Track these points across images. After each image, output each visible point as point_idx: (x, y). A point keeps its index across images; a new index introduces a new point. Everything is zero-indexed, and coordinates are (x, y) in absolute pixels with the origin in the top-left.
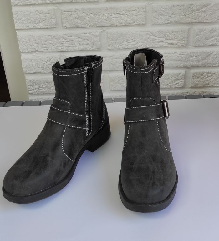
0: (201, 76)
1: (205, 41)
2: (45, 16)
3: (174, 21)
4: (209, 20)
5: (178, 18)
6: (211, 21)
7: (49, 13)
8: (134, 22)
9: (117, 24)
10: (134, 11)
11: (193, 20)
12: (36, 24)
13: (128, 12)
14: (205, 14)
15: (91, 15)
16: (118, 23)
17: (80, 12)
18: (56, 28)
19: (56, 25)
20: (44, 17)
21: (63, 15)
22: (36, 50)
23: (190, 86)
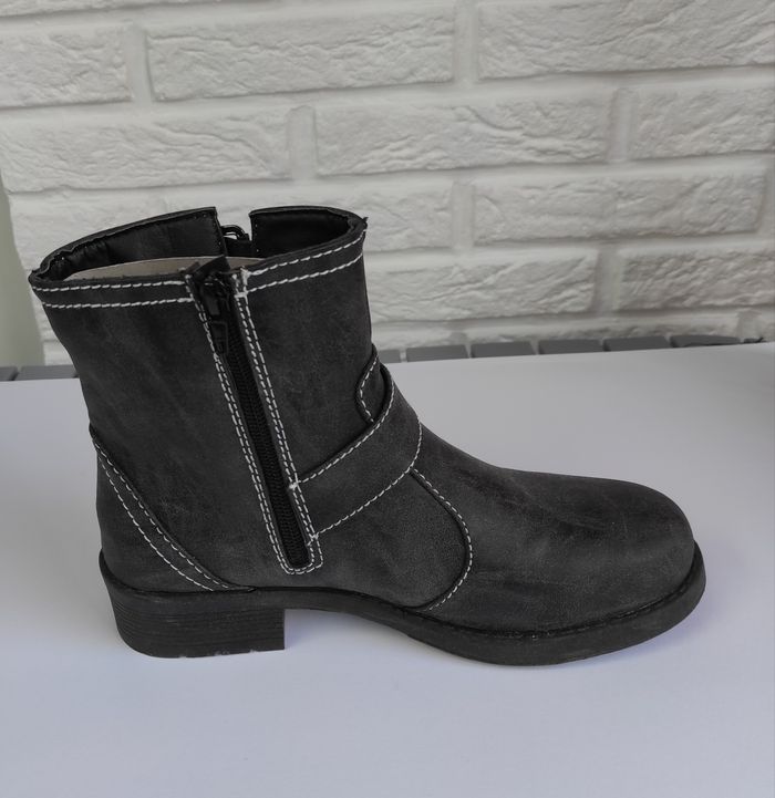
0: (658, 268)
1: (673, 138)
2: (86, 57)
3: (562, 65)
4: (690, 59)
5: (575, 54)
6: (696, 63)
7: (101, 46)
8: (412, 73)
9: (350, 81)
10: (411, 31)
11: (630, 59)
12: (55, 86)
13: (390, 34)
14: (674, 38)
15: (252, 49)
16: (352, 77)
17: (214, 39)
18: (127, 100)
19: (126, 88)
20: (85, 61)
21: (151, 51)
22: (62, 183)
23: (616, 307)
